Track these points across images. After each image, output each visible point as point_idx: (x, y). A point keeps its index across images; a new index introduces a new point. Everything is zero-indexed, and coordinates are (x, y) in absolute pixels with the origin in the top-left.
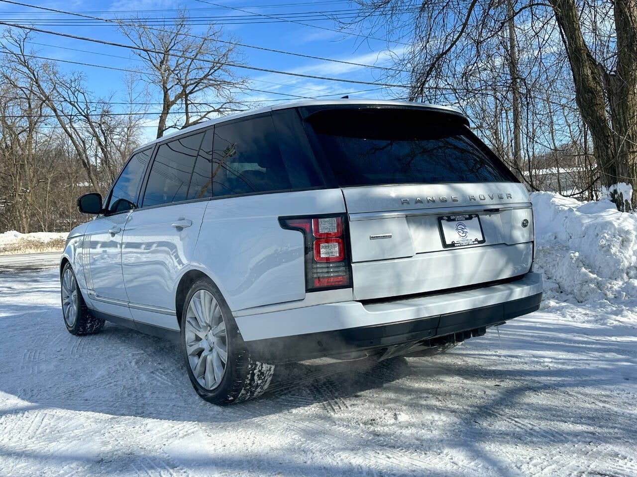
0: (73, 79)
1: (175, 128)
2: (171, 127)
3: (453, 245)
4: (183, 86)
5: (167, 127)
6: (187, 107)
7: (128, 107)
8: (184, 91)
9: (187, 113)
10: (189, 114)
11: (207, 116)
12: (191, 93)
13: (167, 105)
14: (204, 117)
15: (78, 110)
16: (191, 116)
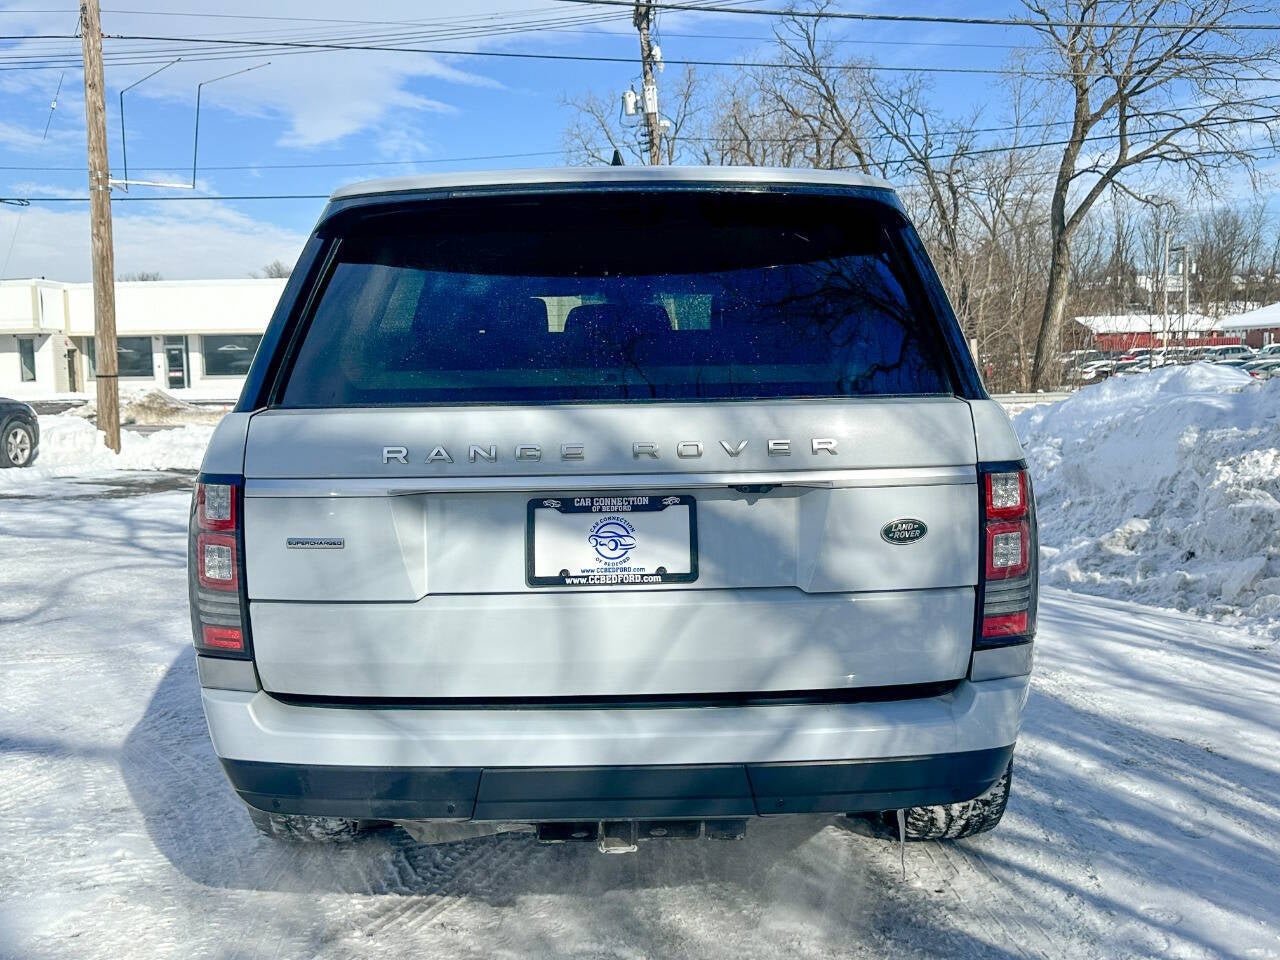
0: (905, 88)
1: (1094, 171)
2: (1087, 170)
3: (562, 579)
4: (1117, 79)
5: (1076, 172)
6: (1123, 124)
7: (1011, 134)
8: (1120, 91)
9: (1122, 136)
10: (1128, 138)
11: (1169, 141)
12: (1133, 93)
13: (1083, 124)
14: (1164, 142)
15: (909, 149)
16: (1132, 144)
